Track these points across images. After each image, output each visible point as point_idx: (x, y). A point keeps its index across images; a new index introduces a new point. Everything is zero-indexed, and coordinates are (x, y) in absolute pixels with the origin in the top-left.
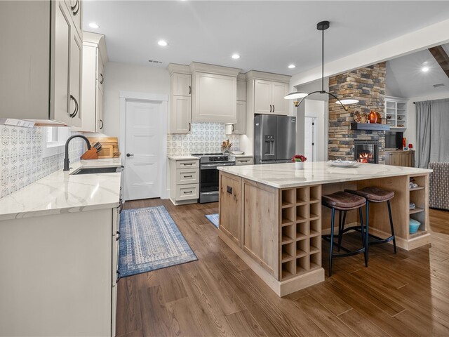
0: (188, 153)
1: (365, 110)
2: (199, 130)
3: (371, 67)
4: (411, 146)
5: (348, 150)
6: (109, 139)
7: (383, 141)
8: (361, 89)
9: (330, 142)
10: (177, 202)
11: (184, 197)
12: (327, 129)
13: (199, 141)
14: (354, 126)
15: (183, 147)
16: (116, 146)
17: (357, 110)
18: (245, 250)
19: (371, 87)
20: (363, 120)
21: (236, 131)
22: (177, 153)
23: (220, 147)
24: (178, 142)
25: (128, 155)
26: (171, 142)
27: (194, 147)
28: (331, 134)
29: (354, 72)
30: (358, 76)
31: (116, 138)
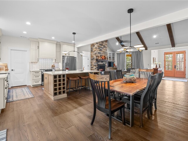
0: (38, 69)
1: (101, 55)
2: (43, 61)
3: (102, 42)
4: (116, 66)
5: (95, 67)
6: (3, 64)
7: (107, 65)
8: (99, 49)
9: (91, 65)
10: (33, 85)
11: (35, 84)
12: (90, 61)
13: (42, 65)
14: (97, 60)
15: (36, 67)
16: (6, 67)
17: (98, 55)
18: (49, 93)
19: (103, 48)
20: (100, 58)
21: (56, 61)
22: (33, 69)
23: (51, 67)
24: (33, 65)
25: (12, 70)
26: (31, 65)
27: (40, 67)
28: (91, 63)
29: (97, 43)
30: (98, 45)
31: (7, 64)
